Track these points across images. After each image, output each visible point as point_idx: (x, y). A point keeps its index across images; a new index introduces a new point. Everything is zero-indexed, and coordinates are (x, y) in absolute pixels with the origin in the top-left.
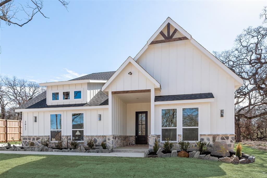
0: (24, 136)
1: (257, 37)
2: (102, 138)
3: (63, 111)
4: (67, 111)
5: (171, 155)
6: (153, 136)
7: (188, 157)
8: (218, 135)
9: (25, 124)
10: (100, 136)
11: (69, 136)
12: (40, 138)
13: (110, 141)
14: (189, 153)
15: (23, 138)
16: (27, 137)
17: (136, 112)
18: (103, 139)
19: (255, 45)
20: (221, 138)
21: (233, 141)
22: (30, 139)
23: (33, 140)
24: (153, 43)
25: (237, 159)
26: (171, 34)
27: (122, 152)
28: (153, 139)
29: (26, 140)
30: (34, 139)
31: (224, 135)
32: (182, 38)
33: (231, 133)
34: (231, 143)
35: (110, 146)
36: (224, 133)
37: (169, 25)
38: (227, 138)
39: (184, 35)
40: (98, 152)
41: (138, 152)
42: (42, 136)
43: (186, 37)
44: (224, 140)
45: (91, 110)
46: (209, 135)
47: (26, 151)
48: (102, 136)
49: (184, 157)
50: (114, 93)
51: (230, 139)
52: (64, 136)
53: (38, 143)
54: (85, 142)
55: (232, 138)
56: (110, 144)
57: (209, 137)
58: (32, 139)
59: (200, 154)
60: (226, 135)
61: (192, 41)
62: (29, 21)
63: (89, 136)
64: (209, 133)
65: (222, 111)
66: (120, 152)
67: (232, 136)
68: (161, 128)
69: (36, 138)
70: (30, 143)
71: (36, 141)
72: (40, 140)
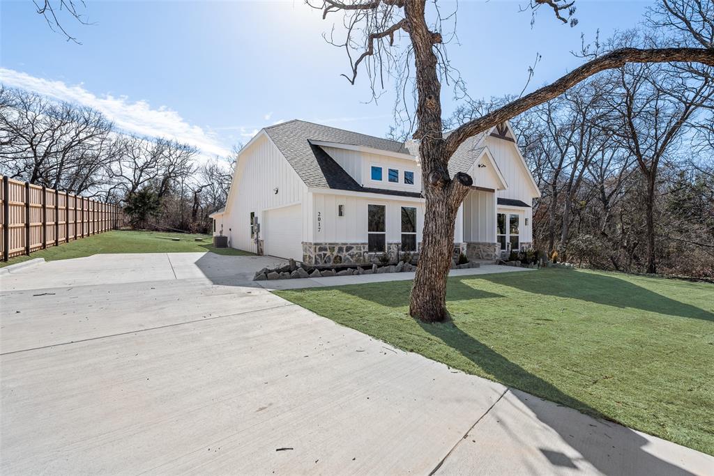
0: (321, 244)
4: (393, 202)
9: (319, 219)
11: (397, 244)
12: (352, 248)
15: (319, 246)
16: (328, 246)
22: (332, 249)
23: (339, 252)
29: (325, 252)
30: (340, 250)
42: (357, 244)
52: (390, 244)
53: (349, 257)
58: (337, 249)
69: (345, 247)
70: (332, 258)
71: (345, 253)
72: (353, 250)
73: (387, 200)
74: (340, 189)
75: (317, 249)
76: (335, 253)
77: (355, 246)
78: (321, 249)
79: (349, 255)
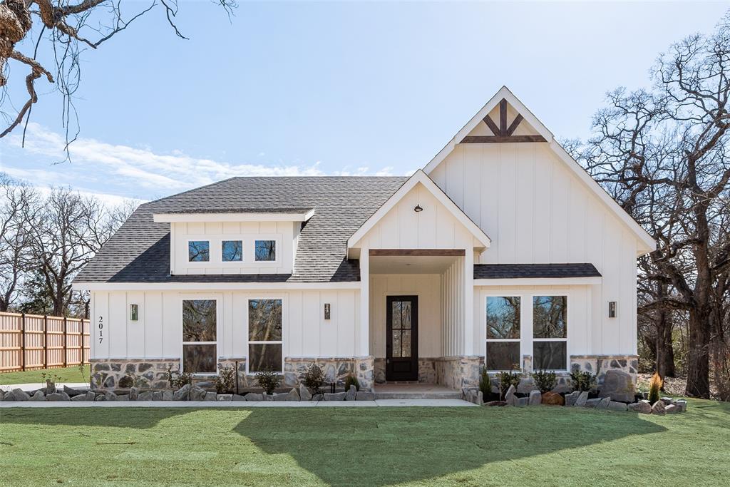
0: (98, 360)
1: (637, 114)
2: (335, 365)
3: (222, 292)
4: (233, 292)
5: (528, 400)
6: (472, 358)
7: (563, 404)
8: (606, 357)
9: (101, 326)
10: (329, 360)
11: (241, 360)
12: (150, 366)
13: (366, 371)
14: (566, 395)
15: (95, 364)
16: (109, 364)
17: (388, 297)
18: (337, 366)
19: (632, 133)
20: (611, 363)
21: (635, 370)
22: (117, 368)
23: (127, 372)
24: (467, 140)
25: (661, 405)
26: (509, 125)
27: (397, 398)
28: (472, 365)
29: (105, 372)
30: (130, 368)
31: (617, 357)
32: (534, 138)
33: (630, 353)
34: (631, 374)
35: (366, 385)
36: (617, 353)
37: (503, 104)
38: (624, 363)
39: (538, 131)
40: (345, 400)
41: (437, 397)
42: (158, 360)
43: (541, 136)
44: (616, 369)
45: (303, 291)
46: (589, 357)
47: (135, 400)
48: (336, 360)
49: (556, 404)
50: (375, 253)
51: (629, 365)
52: (225, 360)
53: (144, 378)
54: (288, 375)
55: (633, 364)
56: (365, 378)
57: (589, 361)
58: (124, 368)
59: (589, 398)
60: (621, 356)
61: (553, 147)
62: (113, 34)
63: (298, 360)
64: (590, 353)
65: (612, 305)
66: (393, 398)
67: (634, 359)
68: (484, 341)
69: (137, 365)
70: (117, 380)
71: (137, 373)
72: (151, 369)
73: (216, 292)
74: (130, 281)
75: (93, 367)
76: (122, 373)
77: (155, 364)
78: (99, 368)
79: (146, 376)
